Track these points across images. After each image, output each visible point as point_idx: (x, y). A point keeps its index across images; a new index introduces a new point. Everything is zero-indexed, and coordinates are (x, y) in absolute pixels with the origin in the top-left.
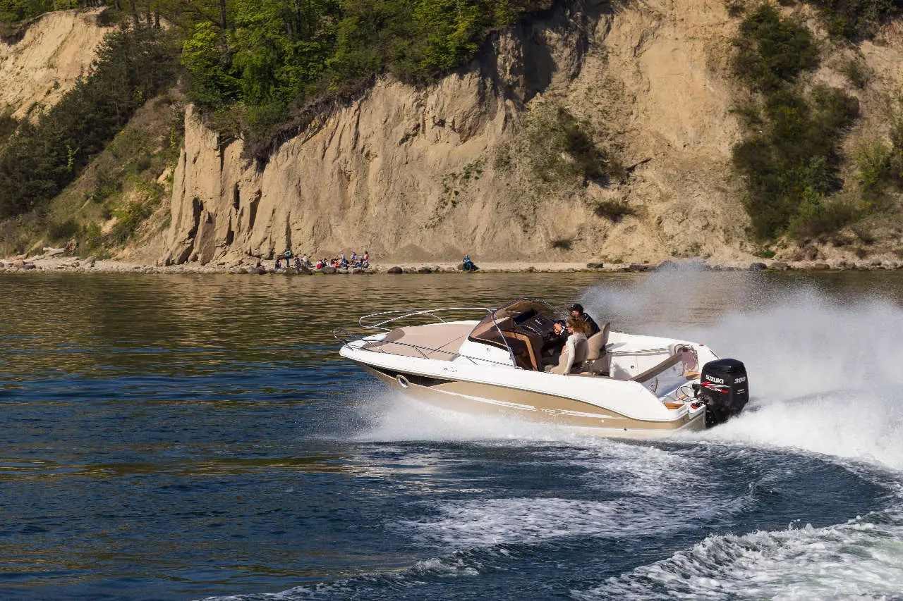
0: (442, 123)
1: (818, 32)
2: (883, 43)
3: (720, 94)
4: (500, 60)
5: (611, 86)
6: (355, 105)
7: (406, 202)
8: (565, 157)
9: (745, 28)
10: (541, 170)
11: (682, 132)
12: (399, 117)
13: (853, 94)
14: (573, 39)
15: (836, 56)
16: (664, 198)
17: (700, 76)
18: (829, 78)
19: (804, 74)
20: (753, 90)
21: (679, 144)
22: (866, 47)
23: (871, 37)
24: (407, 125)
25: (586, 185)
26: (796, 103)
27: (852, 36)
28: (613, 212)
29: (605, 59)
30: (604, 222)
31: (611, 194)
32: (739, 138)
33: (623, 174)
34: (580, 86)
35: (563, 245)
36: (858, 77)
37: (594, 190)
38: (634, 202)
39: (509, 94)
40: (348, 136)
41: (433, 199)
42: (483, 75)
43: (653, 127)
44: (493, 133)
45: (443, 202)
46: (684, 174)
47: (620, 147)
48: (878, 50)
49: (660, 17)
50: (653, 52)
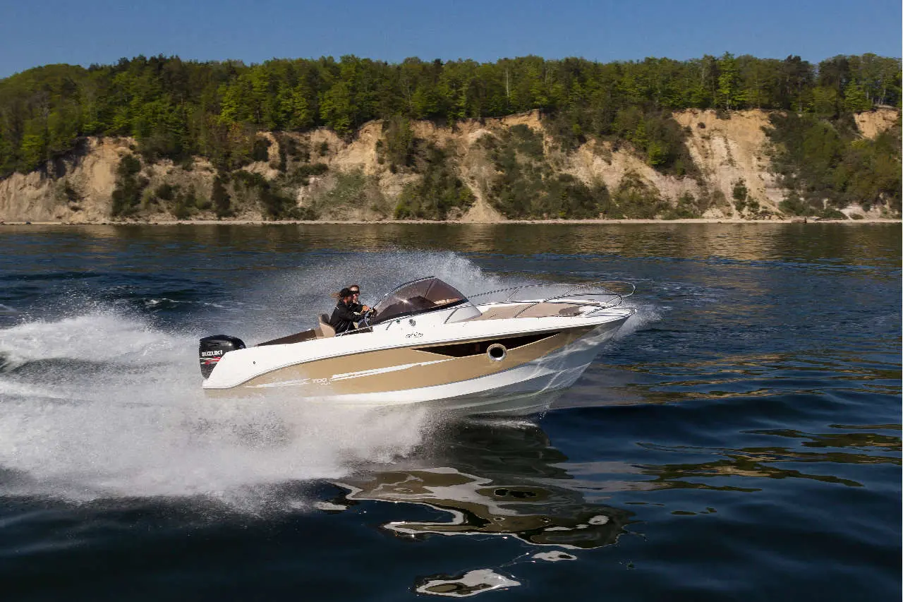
0: (30, 185)
1: (142, 162)
2: (160, 165)
3: (112, 178)
4: (48, 168)
5: (83, 176)
6: (7, 180)
7: (20, 205)
8: (65, 194)
9: (122, 160)
10: (57, 198)
11: (101, 188)
12: (19, 183)
13: (149, 178)
14: (73, 163)
15: (145, 168)
16: (91, 205)
17: (109, 173)
18: (143, 174)
19: (137, 173)
20: (122, 177)
21: (99, 191)
22: (155, 166)
23: (156, 163)
24: (21, 185)
25: (69, 202)
26: (133, 181)
27: (150, 162)
28: (75, 209)
29: (82, 168)
30: (73, 212)
31: (77, 204)
32: (116, 189)
33: (81, 199)
34: (74, 175)
35: (60, 218)
36: (150, 174)
37: (72, 204)
38: (83, 206)
39: (51, 176)
40: (6, 187)
41: (28, 204)
42: (43, 172)
43: (93, 186)
44: (45, 188)
45: (30, 206)
46: (98, 199)
47: (82, 192)
48: (157, 166)
49: (99, 157)
50: (96, 167)
